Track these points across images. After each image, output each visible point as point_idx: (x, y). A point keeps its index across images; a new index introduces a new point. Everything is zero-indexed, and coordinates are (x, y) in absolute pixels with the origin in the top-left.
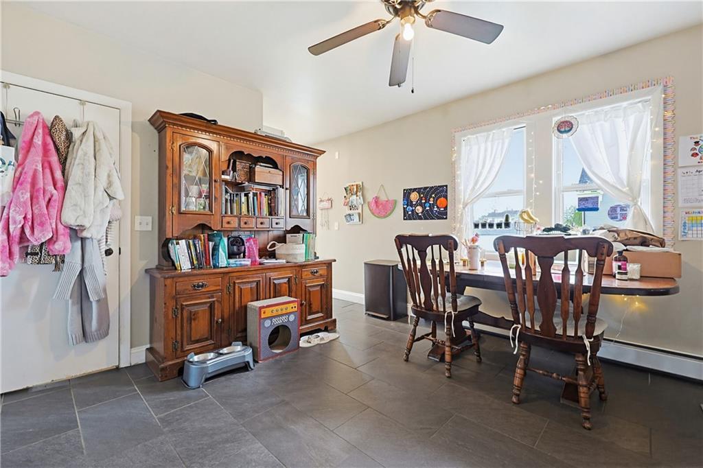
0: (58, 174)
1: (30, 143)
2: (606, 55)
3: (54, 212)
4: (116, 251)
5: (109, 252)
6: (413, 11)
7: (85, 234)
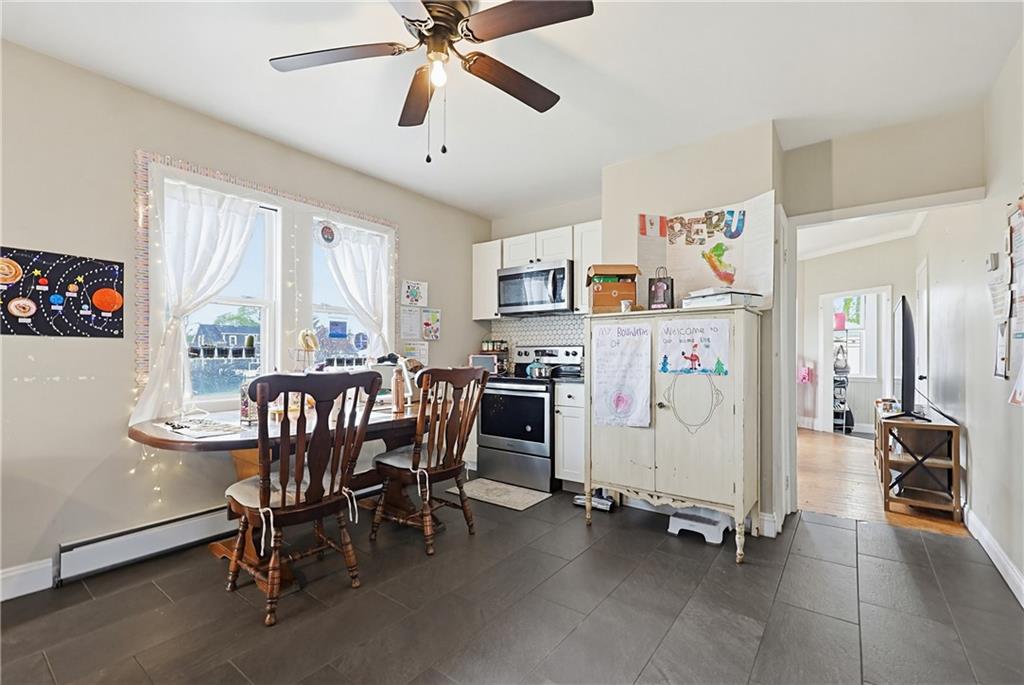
2: (361, 174)
6: (447, 44)
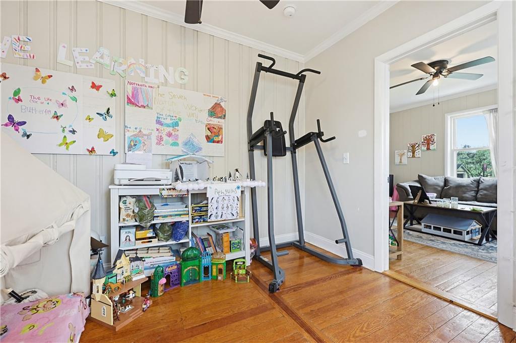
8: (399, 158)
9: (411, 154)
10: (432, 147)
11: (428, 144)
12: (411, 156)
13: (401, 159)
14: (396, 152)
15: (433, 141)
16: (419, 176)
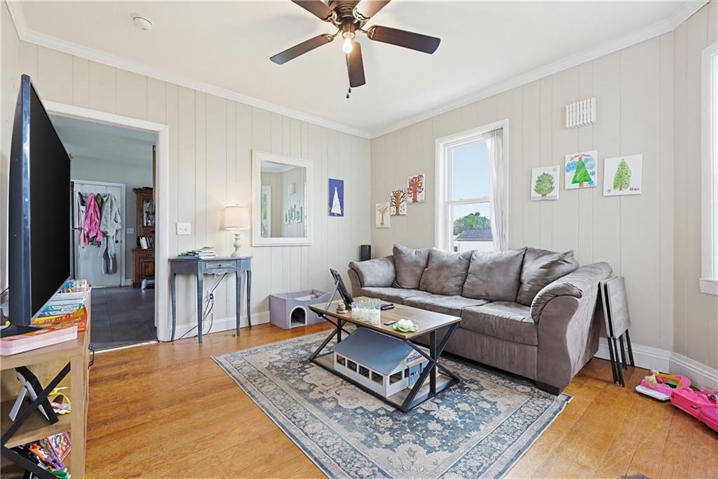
0: (99, 214)
1: (90, 204)
3: (97, 227)
4: (119, 241)
5: (117, 242)
7: (108, 235)
8: (381, 215)
9: (395, 209)
10: (419, 198)
11: (415, 192)
12: (395, 213)
13: (382, 219)
14: (377, 205)
15: (420, 187)
16: (395, 249)
